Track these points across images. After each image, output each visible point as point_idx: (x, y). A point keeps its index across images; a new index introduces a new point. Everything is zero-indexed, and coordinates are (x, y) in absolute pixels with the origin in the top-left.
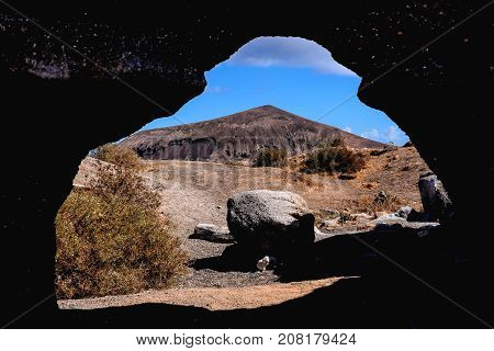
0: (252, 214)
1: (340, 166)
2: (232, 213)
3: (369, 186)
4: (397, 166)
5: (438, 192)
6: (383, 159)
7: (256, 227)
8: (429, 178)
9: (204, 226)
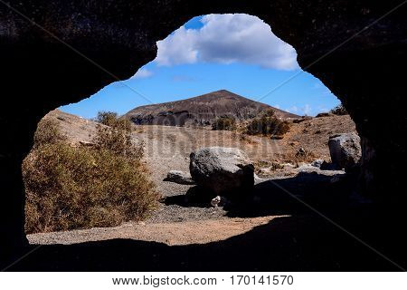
0: (208, 165)
2: (193, 163)
3: (292, 144)
4: (312, 130)
5: (343, 149)
6: (302, 125)
7: (211, 174)
8: (336, 139)
9: (174, 172)
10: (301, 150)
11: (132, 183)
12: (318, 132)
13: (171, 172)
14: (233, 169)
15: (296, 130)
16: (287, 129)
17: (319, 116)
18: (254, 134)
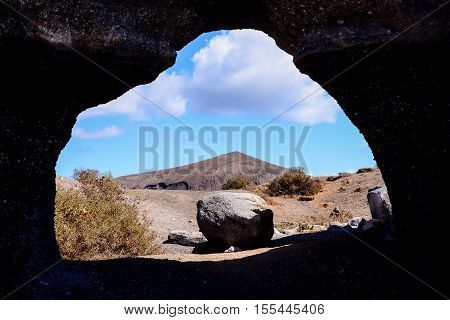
0: (219, 212)
1: (300, 190)
2: (202, 211)
3: (325, 205)
4: (350, 188)
5: (384, 202)
6: (338, 183)
7: (222, 222)
8: (376, 191)
9: (177, 232)
10: (335, 210)
11: (131, 228)
12: (358, 190)
13: (173, 232)
14: (249, 215)
15: (330, 189)
16: (319, 189)
17: (360, 171)
18: (277, 195)
